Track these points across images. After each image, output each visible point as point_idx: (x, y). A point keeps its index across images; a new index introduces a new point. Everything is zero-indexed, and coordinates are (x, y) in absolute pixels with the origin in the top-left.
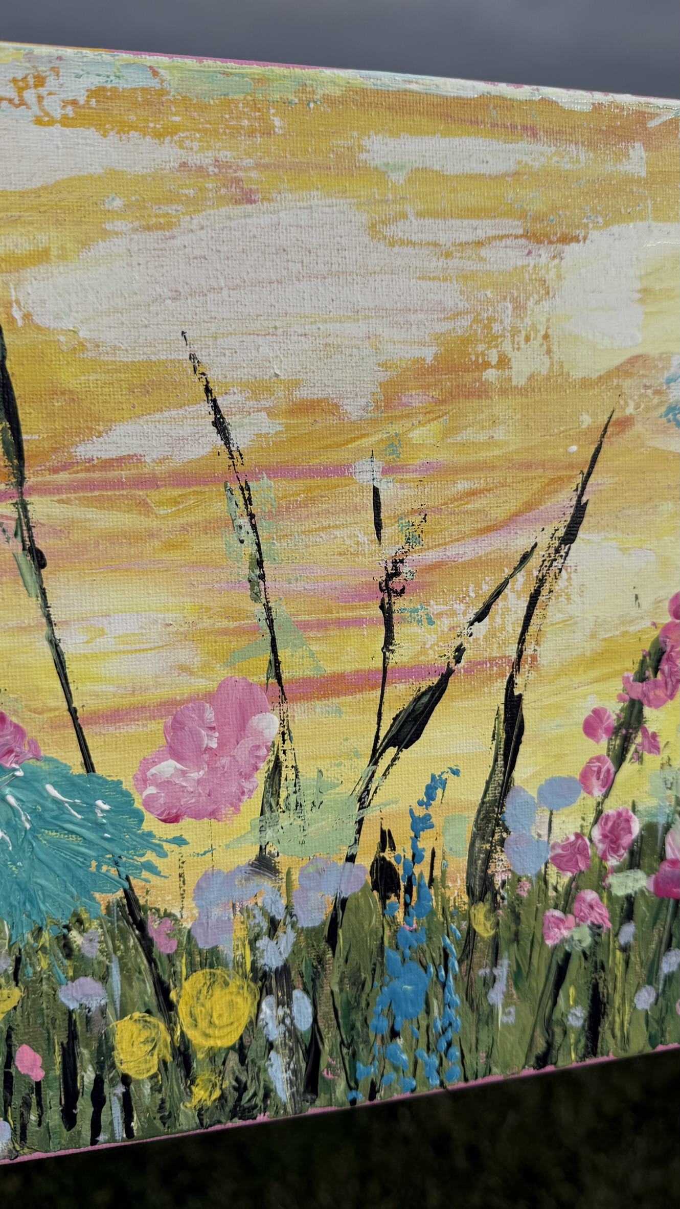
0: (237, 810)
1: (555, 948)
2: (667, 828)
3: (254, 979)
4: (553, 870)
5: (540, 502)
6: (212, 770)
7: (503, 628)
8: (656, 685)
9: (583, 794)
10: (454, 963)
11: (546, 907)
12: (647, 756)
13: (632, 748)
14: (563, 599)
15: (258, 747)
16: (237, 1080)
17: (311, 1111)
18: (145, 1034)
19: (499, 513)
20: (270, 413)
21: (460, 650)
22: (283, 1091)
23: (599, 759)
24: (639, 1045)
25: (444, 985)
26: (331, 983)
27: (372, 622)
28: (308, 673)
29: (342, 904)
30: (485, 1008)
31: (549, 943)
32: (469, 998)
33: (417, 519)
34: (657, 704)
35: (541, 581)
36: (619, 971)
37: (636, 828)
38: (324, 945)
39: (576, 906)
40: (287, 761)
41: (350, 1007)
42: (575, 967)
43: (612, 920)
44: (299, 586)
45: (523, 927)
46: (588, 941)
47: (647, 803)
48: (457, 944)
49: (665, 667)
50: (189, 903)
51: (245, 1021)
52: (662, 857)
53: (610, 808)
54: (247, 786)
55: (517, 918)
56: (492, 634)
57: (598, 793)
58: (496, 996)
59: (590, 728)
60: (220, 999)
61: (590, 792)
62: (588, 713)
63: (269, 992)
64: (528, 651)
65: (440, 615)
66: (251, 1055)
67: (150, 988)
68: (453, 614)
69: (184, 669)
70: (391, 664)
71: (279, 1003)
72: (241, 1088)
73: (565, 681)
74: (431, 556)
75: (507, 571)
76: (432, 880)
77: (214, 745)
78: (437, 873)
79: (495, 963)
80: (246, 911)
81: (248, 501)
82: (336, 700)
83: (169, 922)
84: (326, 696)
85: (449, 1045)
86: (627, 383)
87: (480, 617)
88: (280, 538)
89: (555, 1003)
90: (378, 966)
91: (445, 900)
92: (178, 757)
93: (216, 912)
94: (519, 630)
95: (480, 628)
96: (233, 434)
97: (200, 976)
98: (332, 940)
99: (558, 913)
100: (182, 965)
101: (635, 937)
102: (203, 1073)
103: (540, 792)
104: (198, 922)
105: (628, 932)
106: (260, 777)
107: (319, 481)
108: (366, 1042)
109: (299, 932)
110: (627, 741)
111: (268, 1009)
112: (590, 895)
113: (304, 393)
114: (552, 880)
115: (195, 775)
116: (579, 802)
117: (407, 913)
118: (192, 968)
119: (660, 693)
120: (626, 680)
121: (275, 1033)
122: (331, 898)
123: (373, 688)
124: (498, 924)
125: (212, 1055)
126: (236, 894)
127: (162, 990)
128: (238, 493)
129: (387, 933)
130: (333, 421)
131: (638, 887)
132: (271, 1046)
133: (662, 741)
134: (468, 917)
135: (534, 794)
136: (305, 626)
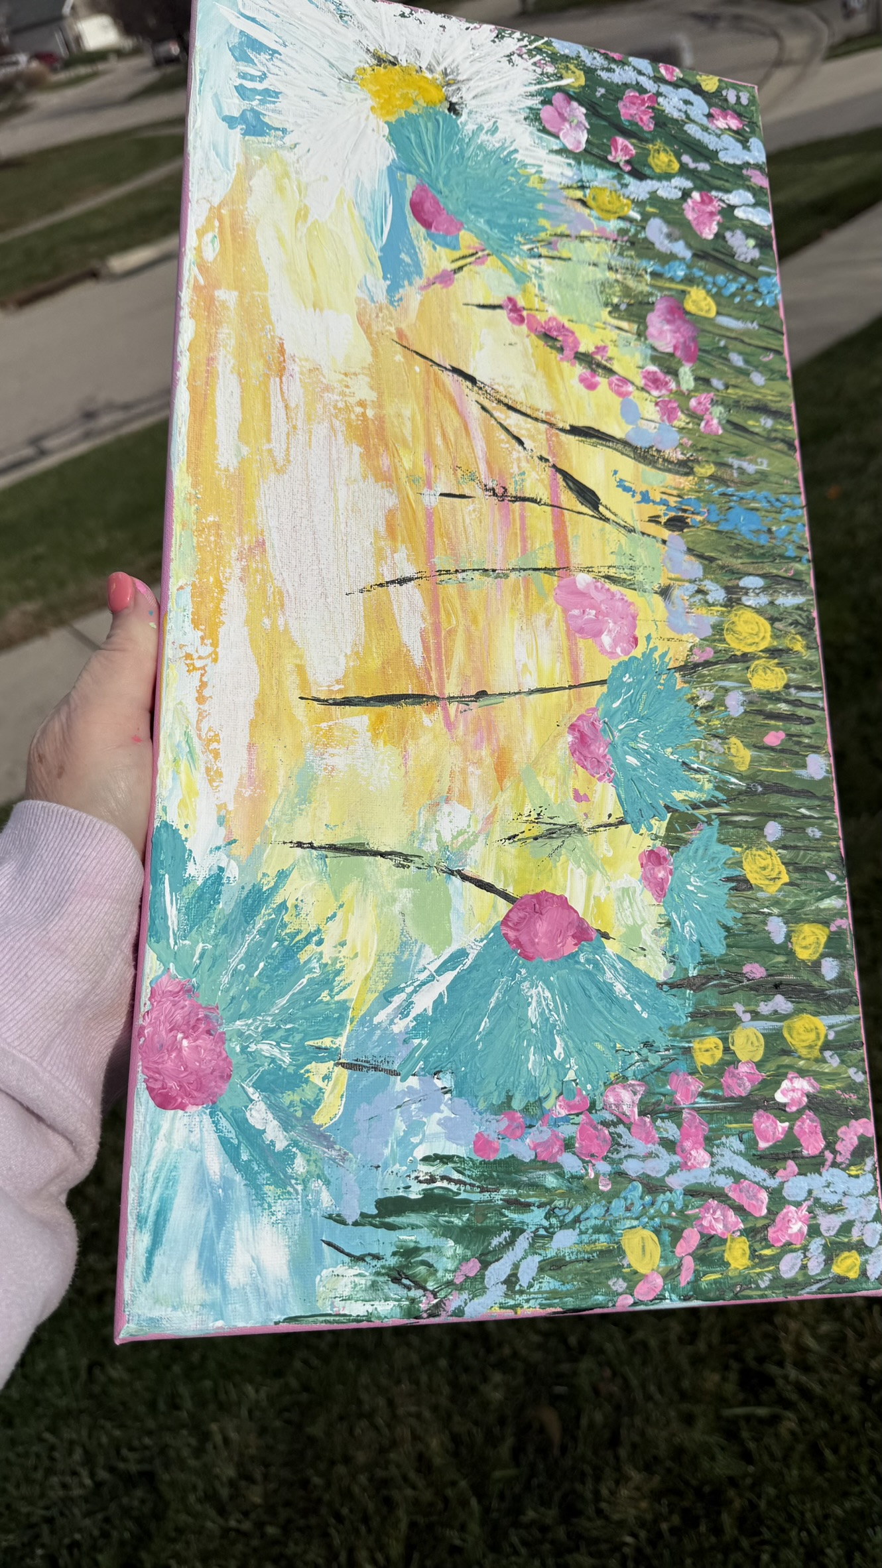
0: (632, 604)
1: (724, 429)
2: (654, 349)
3: (732, 607)
4: (676, 423)
5: (450, 395)
6: (608, 615)
7: (528, 430)
8: (565, 341)
9: (631, 397)
10: (730, 490)
11: (699, 430)
12: (610, 354)
13: (604, 362)
14: (511, 390)
15: (596, 587)
16: (791, 624)
17: (812, 585)
18: (760, 672)
19: (457, 422)
20: (394, 551)
21: (541, 458)
22: (800, 600)
23: (610, 384)
24: (787, 387)
25: (742, 498)
26: (736, 563)
27: (523, 509)
28: (553, 551)
29: (690, 551)
30: (757, 476)
31: (720, 432)
32: (751, 484)
33: (459, 472)
34: (576, 343)
35: (500, 402)
36: (741, 393)
37: (653, 368)
38: (714, 565)
39: (699, 413)
40: (605, 571)
41: (751, 554)
42: (737, 419)
43: (709, 392)
44: (500, 551)
45: (710, 446)
46: (720, 409)
47: (638, 359)
48: (717, 487)
49: (555, 334)
50: (684, 637)
51: (756, 616)
52: (672, 355)
53: (640, 382)
54: (618, 596)
55: (703, 449)
56: (532, 437)
57: (631, 388)
58: (751, 468)
59: (591, 386)
60: (741, 627)
61: (630, 393)
62: (581, 387)
63: (740, 599)
64: (543, 417)
65: (519, 467)
66: (776, 615)
67: (734, 666)
68: (519, 459)
69: (548, 622)
70: (548, 501)
71: (746, 594)
72: (796, 623)
73: (562, 397)
74: (483, 467)
75: (493, 422)
76: (679, 496)
77: (594, 612)
78: (675, 492)
79: (731, 466)
80: (691, 606)
81: (448, 572)
82: (570, 538)
83: (695, 650)
84: (567, 543)
85: (778, 500)
86: (375, 328)
87: (521, 443)
88: (471, 557)
89: (757, 434)
90: (729, 535)
91: (691, 490)
92: (600, 633)
93: (691, 623)
94: (529, 420)
95: (528, 443)
96: (407, 575)
97: (728, 637)
98: (711, 559)
99: (703, 424)
100: (721, 646)
101: (720, 379)
102: (786, 643)
103: (628, 422)
104: (696, 634)
105: (716, 383)
106: (614, 588)
107: (436, 529)
108: (773, 548)
109: (705, 578)
110: (599, 365)
111: (750, 601)
112: (693, 403)
113: (382, 529)
114: (683, 424)
115: (611, 625)
116: (636, 400)
117: (698, 514)
118: (723, 641)
119: (570, 340)
120: (562, 359)
121: (764, 600)
122: (686, 557)
123: (563, 514)
124: (707, 461)
125: (775, 636)
126: (681, 610)
127: (734, 659)
128: (442, 577)
129: (709, 527)
130: (399, 515)
131: (689, 373)
132: (772, 603)
133: (600, 344)
134: (702, 479)
135: (630, 427)
136: (524, 550)
